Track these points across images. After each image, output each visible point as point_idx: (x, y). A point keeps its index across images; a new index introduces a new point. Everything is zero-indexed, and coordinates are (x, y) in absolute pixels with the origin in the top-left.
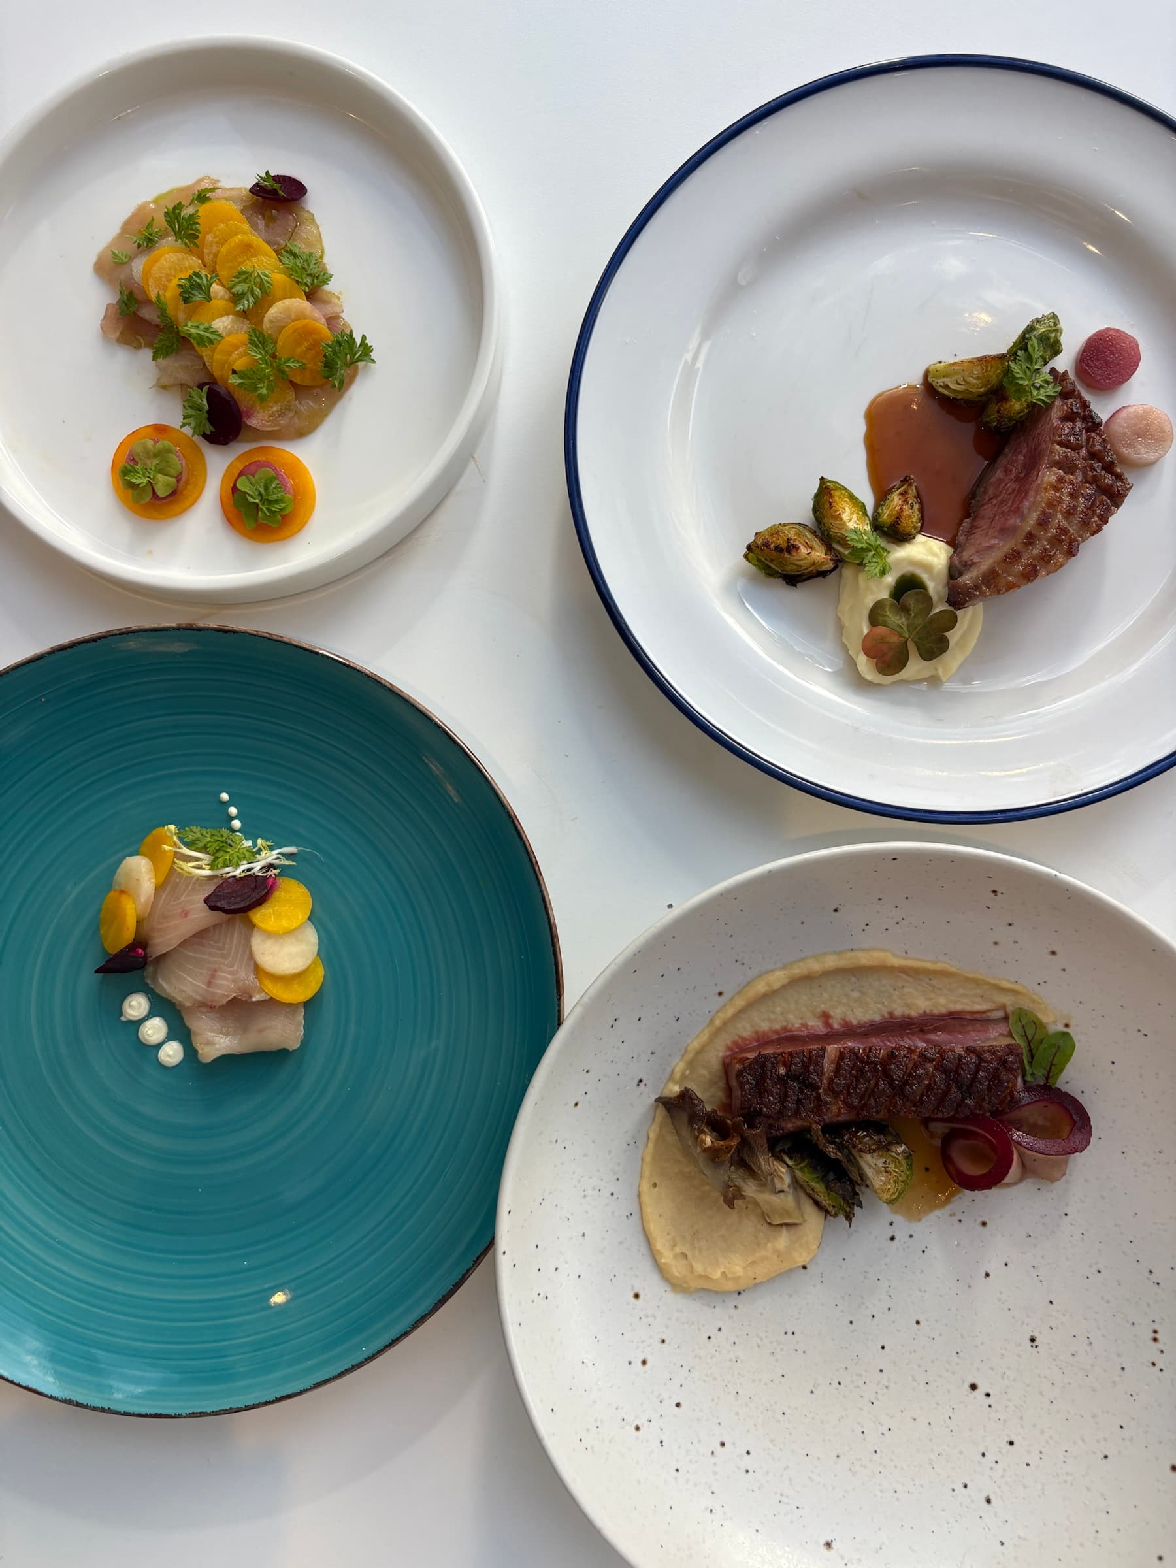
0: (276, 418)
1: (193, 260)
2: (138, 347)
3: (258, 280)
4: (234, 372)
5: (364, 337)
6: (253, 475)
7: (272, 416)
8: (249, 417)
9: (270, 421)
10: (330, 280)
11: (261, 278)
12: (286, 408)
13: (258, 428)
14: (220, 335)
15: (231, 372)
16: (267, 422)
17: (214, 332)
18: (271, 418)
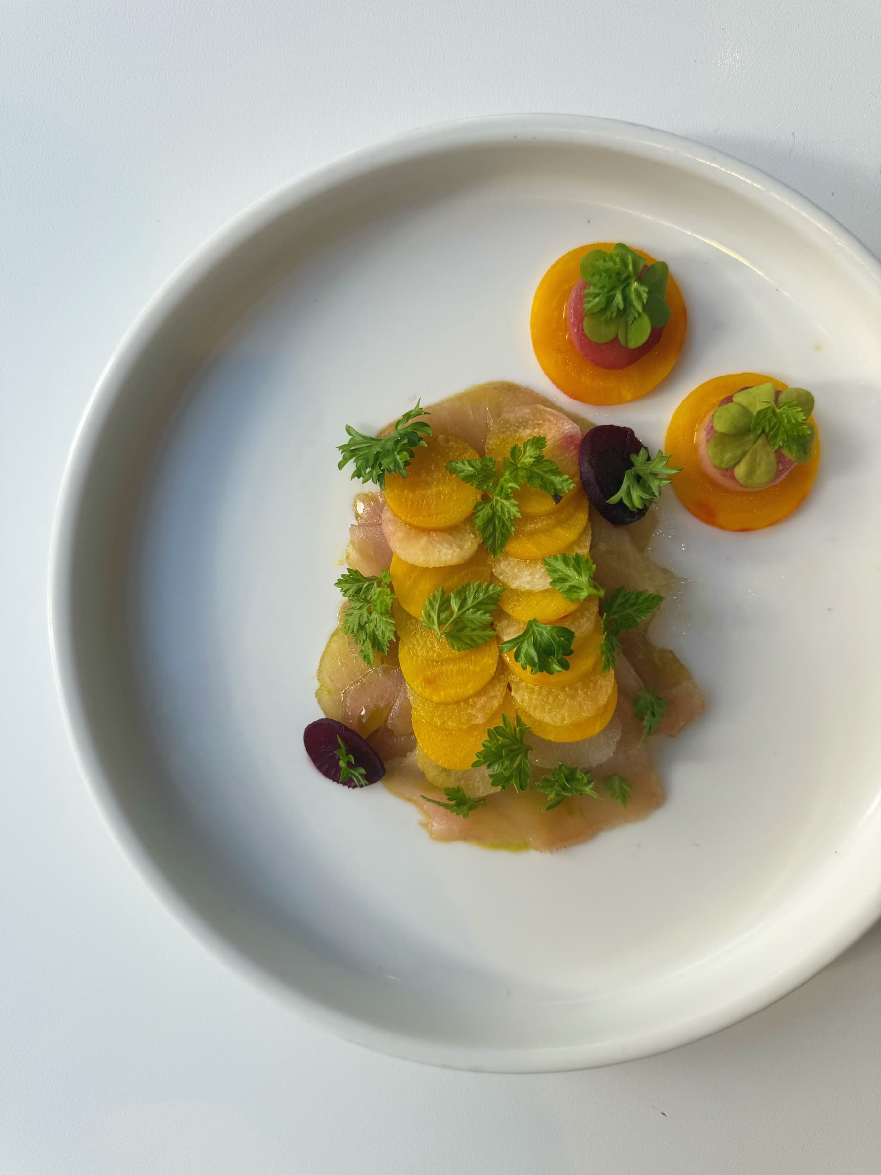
0: (533, 420)
1: (522, 701)
2: (663, 652)
3: (444, 616)
4: (557, 498)
5: (341, 466)
6: (616, 339)
7: (539, 424)
8: (572, 437)
9: (544, 420)
10: (342, 576)
11: (438, 617)
12: (511, 425)
13: (567, 418)
14: (546, 563)
15: (562, 501)
16: (549, 420)
17: (552, 571)
18: (540, 422)
